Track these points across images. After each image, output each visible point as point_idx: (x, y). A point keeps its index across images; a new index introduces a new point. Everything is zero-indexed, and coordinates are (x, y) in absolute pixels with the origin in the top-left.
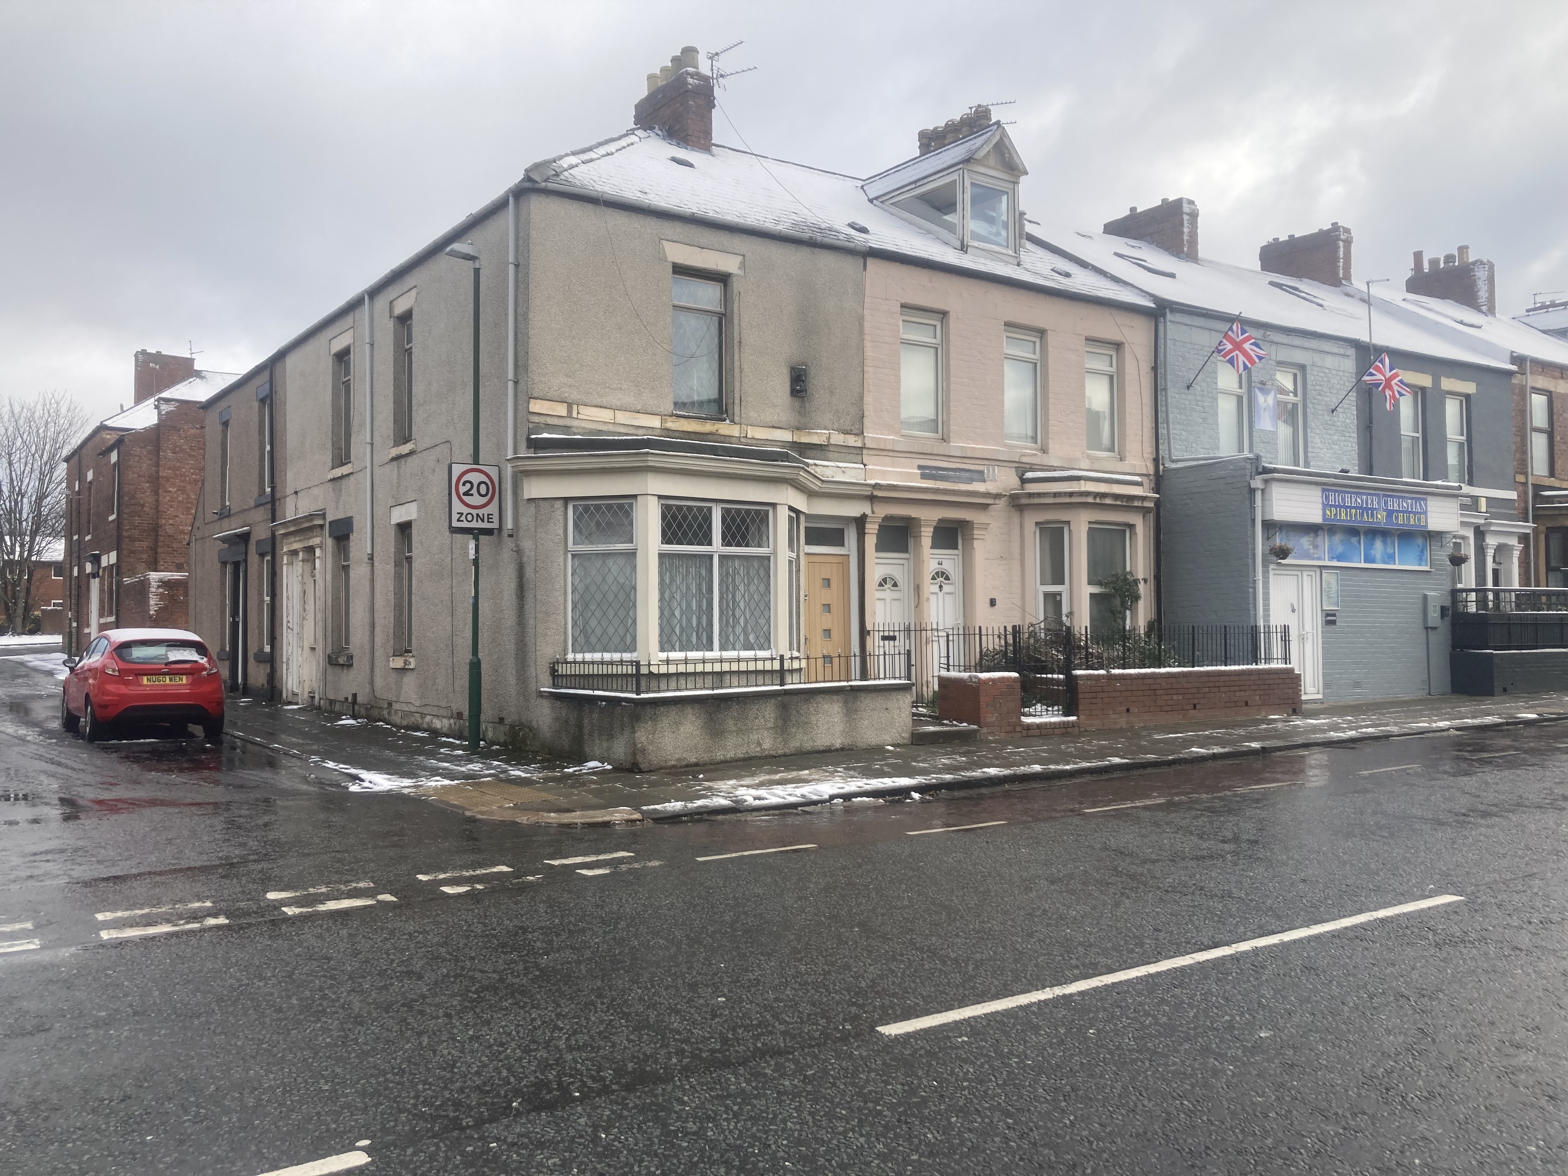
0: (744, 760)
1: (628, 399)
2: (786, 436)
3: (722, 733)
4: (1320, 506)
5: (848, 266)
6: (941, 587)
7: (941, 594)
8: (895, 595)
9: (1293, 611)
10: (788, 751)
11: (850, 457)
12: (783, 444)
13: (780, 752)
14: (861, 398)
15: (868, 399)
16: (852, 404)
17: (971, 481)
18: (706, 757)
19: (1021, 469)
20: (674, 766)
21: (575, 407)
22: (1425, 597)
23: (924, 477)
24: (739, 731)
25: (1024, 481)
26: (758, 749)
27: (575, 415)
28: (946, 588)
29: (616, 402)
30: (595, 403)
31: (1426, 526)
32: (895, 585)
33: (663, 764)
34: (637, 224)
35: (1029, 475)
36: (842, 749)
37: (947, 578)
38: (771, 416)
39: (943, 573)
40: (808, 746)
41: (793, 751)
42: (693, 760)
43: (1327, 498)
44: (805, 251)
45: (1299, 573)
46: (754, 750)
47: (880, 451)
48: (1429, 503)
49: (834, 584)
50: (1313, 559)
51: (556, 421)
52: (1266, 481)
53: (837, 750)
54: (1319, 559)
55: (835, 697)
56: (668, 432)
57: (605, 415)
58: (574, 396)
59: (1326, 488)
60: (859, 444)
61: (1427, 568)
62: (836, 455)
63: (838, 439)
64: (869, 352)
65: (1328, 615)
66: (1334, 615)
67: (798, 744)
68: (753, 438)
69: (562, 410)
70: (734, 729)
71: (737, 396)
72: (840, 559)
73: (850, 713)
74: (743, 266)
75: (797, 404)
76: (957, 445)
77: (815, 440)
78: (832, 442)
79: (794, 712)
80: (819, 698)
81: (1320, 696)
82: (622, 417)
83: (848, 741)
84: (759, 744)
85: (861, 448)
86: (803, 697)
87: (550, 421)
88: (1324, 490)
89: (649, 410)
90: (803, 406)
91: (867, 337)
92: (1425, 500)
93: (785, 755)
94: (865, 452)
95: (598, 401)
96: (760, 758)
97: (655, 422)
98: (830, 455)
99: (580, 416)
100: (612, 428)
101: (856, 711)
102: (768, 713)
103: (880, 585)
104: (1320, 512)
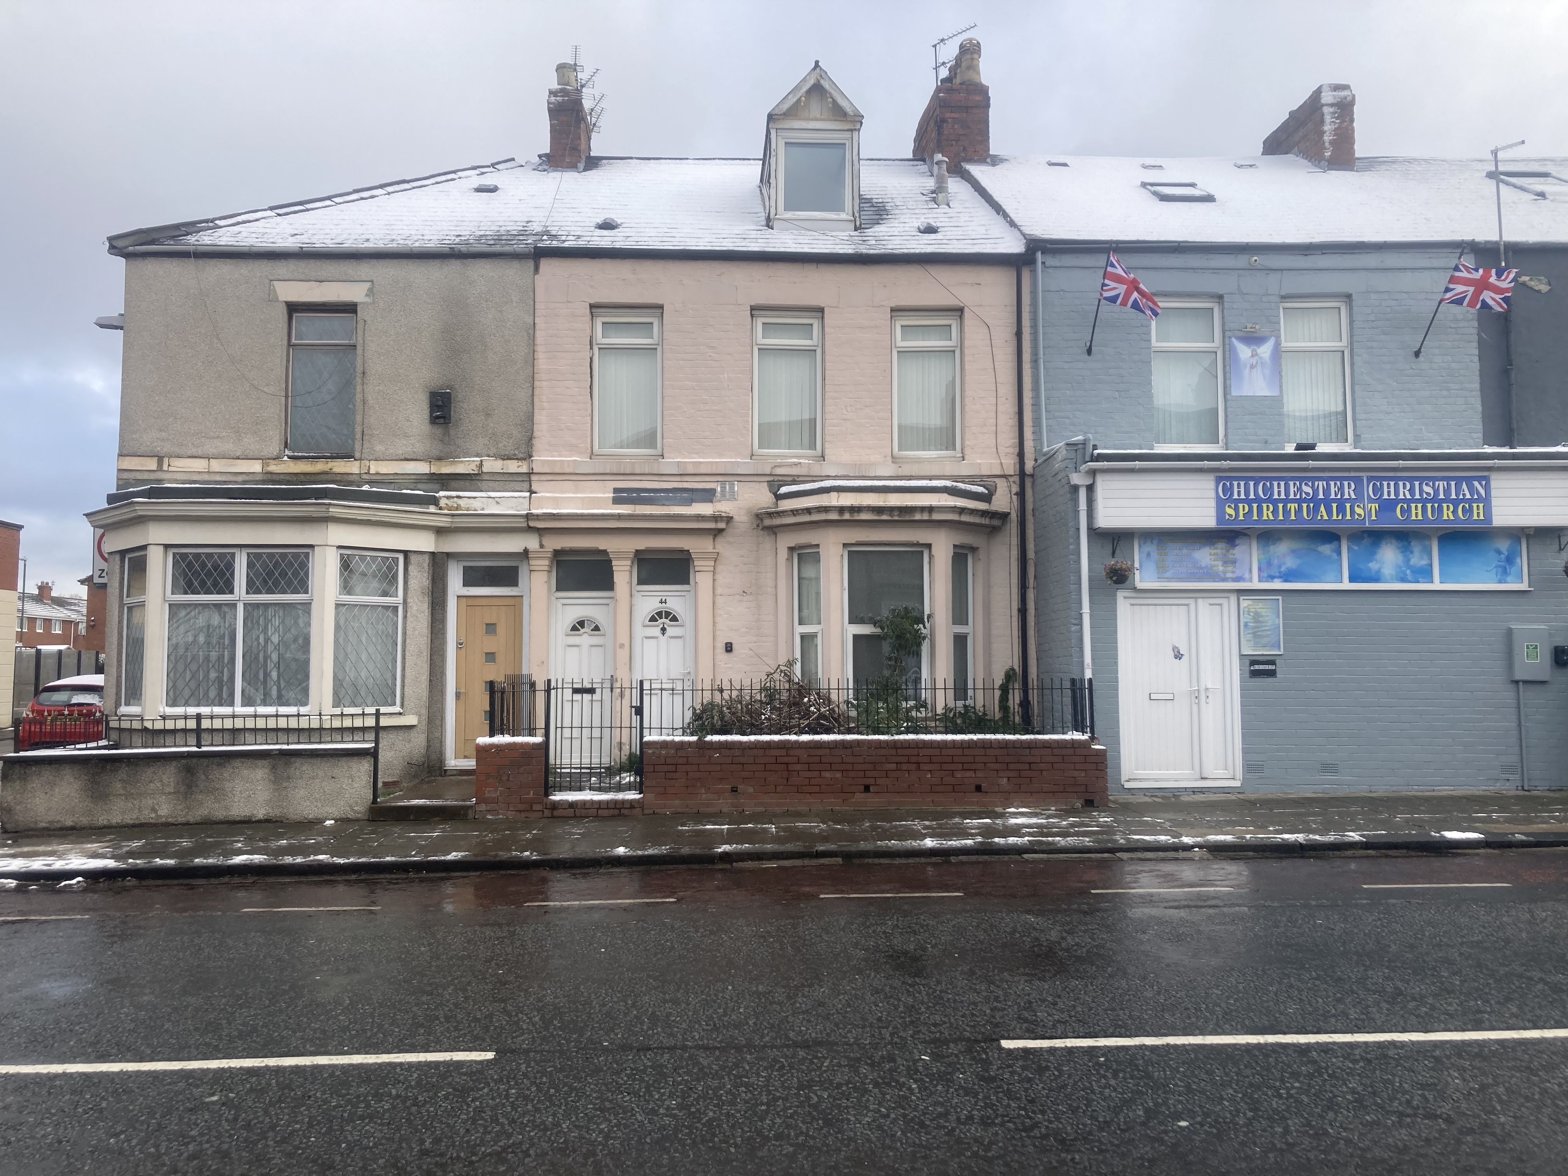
0: (134, 826)
1: (228, 447)
2: (423, 468)
3: (107, 796)
4: (1213, 503)
5: (513, 272)
6: (663, 630)
7: (663, 639)
8: (596, 640)
9: (1178, 656)
10: (192, 820)
11: (512, 485)
12: (419, 480)
13: (181, 820)
14: (530, 417)
15: (540, 418)
16: (516, 425)
17: (689, 502)
18: (85, 821)
19: (775, 484)
20: (44, 829)
21: (166, 460)
22: (1510, 632)
23: (616, 501)
24: (128, 796)
25: (779, 497)
26: (153, 815)
27: (165, 468)
28: (670, 631)
29: (212, 451)
30: (189, 453)
31: (1491, 522)
32: (597, 628)
33: (32, 826)
34: (244, 269)
35: (784, 490)
36: (267, 821)
37: (675, 619)
38: (403, 447)
39: (668, 614)
40: (220, 814)
41: (198, 819)
42: (69, 823)
43: (1228, 490)
44: (455, 266)
45: (1191, 602)
46: (147, 816)
47: (557, 475)
48: (1493, 484)
49: (501, 629)
50: (1224, 580)
51: (146, 476)
52: (1093, 473)
53: (259, 821)
54: (1238, 579)
55: (260, 763)
56: (271, 477)
57: (199, 465)
58: (167, 448)
59: (1224, 478)
60: (524, 469)
61: (1524, 586)
62: (491, 484)
63: (492, 465)
64: (542, 363)
65: (1253, 663)
66: (1273, 663)
67: (206, 813)
68: (377, 474)
69: (152, 464)
70: (123, 792)
71: (358, 429)
72: (511, 602)
73: (279, 781)
74: (371, 292)
75: (438, 431)
76: (673, 461)
77: (460, 469)
78: (485, 469)
79: (203, 777)
80: (237, 763)
81: (1237, 784)
82: (216, 465)
83: (274, 812)
84: (154, 810)
85: (528, 475)
86: (216, 760)
87: (139, 476)
88: (1218, 480)
89: (251, 455)
90: (446, 433)
91: (539, 348)
92: (1487, 479)
93: (187, 824)
94: (533, 478)
95: (194, 451)
96: (155, 825)
97: (256, 467)
98: (483, 485)
99: (171, 469)
100: (206, 477)
101: (289, 778)
102: (168, 776)
103: (574, 628)
104: (1213, 512)
